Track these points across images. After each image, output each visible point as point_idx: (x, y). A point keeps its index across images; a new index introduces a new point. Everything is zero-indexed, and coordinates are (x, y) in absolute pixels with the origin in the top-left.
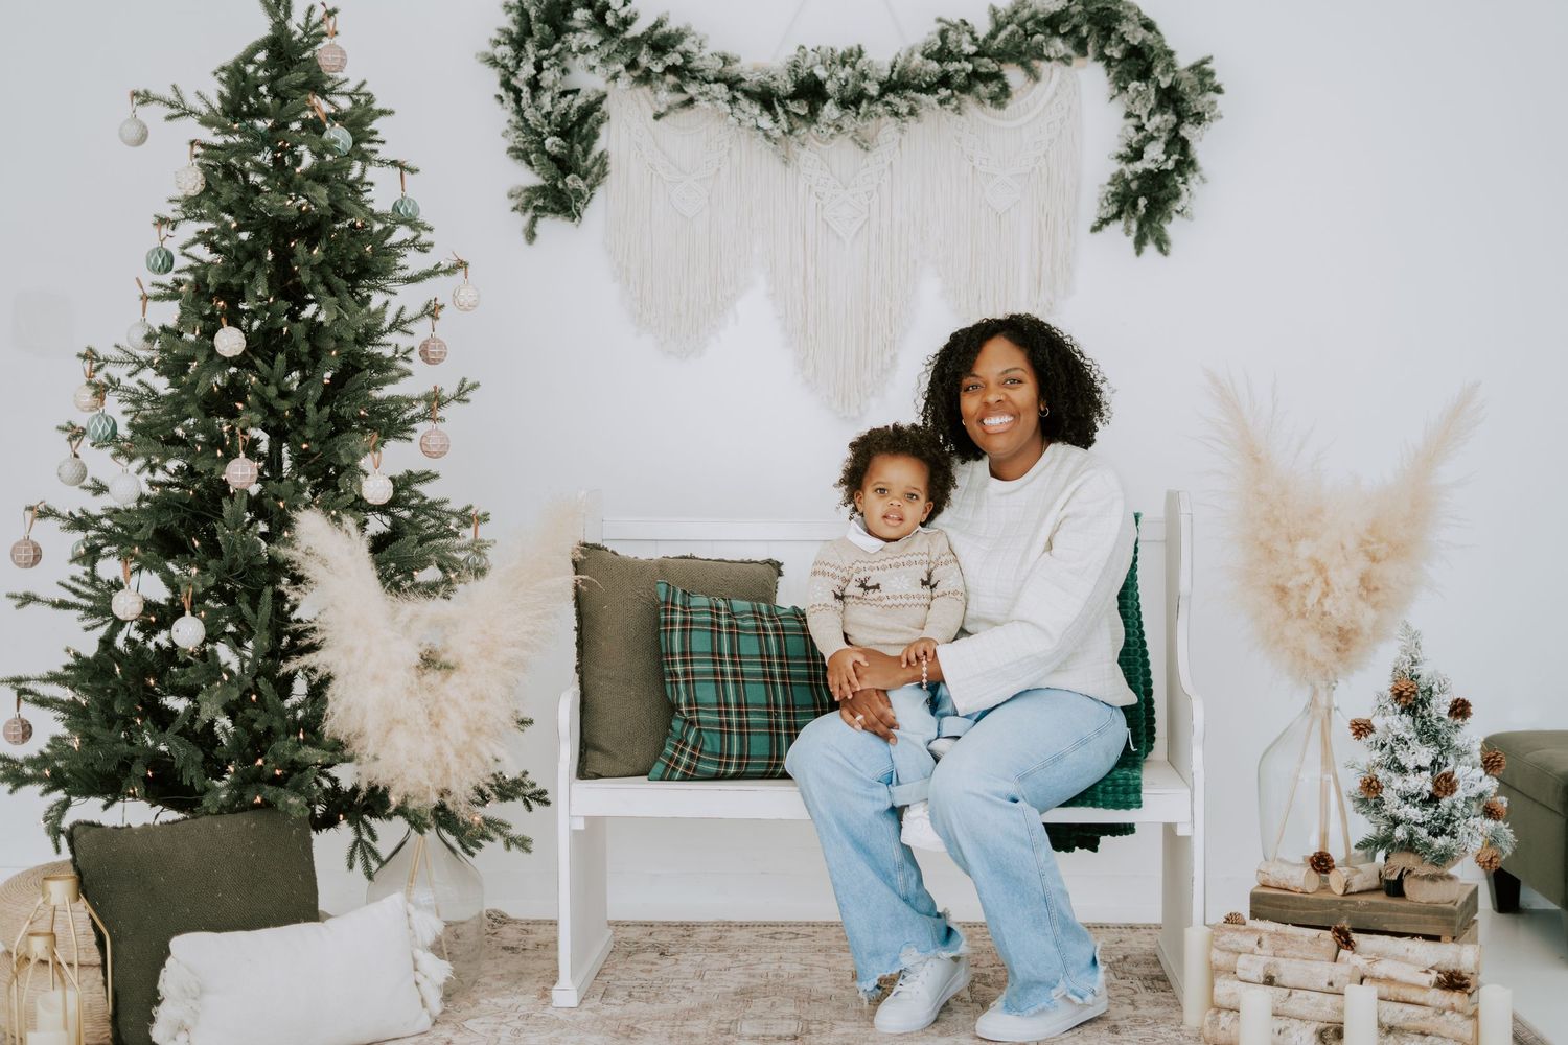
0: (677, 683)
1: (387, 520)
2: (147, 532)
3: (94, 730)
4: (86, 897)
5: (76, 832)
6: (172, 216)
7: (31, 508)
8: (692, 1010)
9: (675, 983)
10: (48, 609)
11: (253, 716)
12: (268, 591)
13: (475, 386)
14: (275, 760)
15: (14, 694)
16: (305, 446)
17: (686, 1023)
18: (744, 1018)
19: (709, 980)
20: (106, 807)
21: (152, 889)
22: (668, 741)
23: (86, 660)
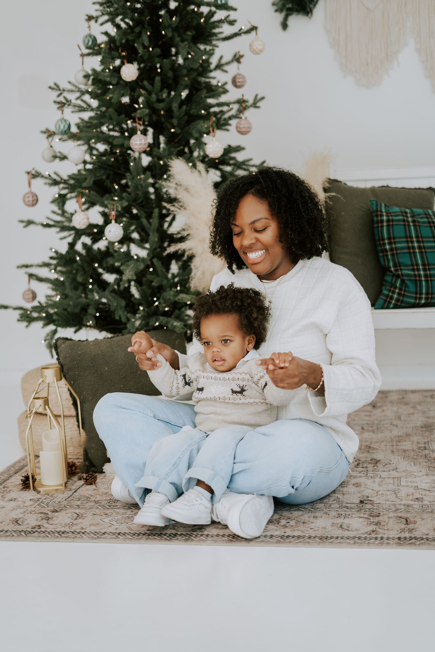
0: (387, 256)
1: (218, 173)
2: (89, 182)
3: (67, 291)
4: (66, 379)
5: (59, 343)
6: (95, 14)
7: (28, 173)
8: (401, 436)
9: (386, 422)
10: (40, 228)
11: (151, 279)
12: (156, 211)
13: (263, 98)
14: (165, 302)
15: (26, 277)
16: (173, 130)
17: (399, 444)
18: (431, 440)
19: (404, 420)
20: (75, 332)
21: (101, 374)
22: (383, 288)
23: (61, 255)
